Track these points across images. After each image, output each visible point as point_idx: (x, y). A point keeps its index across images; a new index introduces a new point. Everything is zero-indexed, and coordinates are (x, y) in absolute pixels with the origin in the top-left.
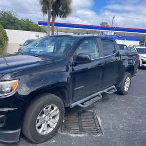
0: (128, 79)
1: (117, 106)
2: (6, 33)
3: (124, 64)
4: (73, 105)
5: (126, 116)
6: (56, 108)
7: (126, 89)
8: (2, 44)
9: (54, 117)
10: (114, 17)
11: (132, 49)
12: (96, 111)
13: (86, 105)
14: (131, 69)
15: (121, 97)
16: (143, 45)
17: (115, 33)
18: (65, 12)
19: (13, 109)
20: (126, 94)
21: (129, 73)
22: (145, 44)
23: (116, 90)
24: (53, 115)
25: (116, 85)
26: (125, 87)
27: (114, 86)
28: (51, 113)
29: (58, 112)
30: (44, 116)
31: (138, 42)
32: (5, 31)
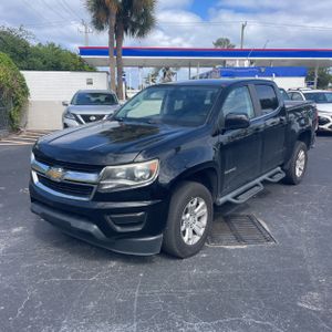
0: (302, 154)
1: (288, 203)
2: (23, 80)
3: (293, 127)
4: (222, 200)
5: (307, 216)
6: (202, 204)
7: (298, 173)
8: (18, 104)
9: (199, 218)
10: (243, 27)
11: (295, 97)
12: (254, 213)
13: (242, 199)
14: (306, 136)
15: (292, 187)
16: (313, 84)
17: (252, 62)
18: (144, 24)
19: (155, 202)
20: (299, 182)
21: (303, 144)
22: (315, 81)
23: (283, 175)
24: (198, 215)
25: (281, 166)
26: (297, 170)
27: (279, 168)
28: (196, 210)
29: (205, 210)
30: (188, 215)
31: (303, 79)
32: (20, 75)
